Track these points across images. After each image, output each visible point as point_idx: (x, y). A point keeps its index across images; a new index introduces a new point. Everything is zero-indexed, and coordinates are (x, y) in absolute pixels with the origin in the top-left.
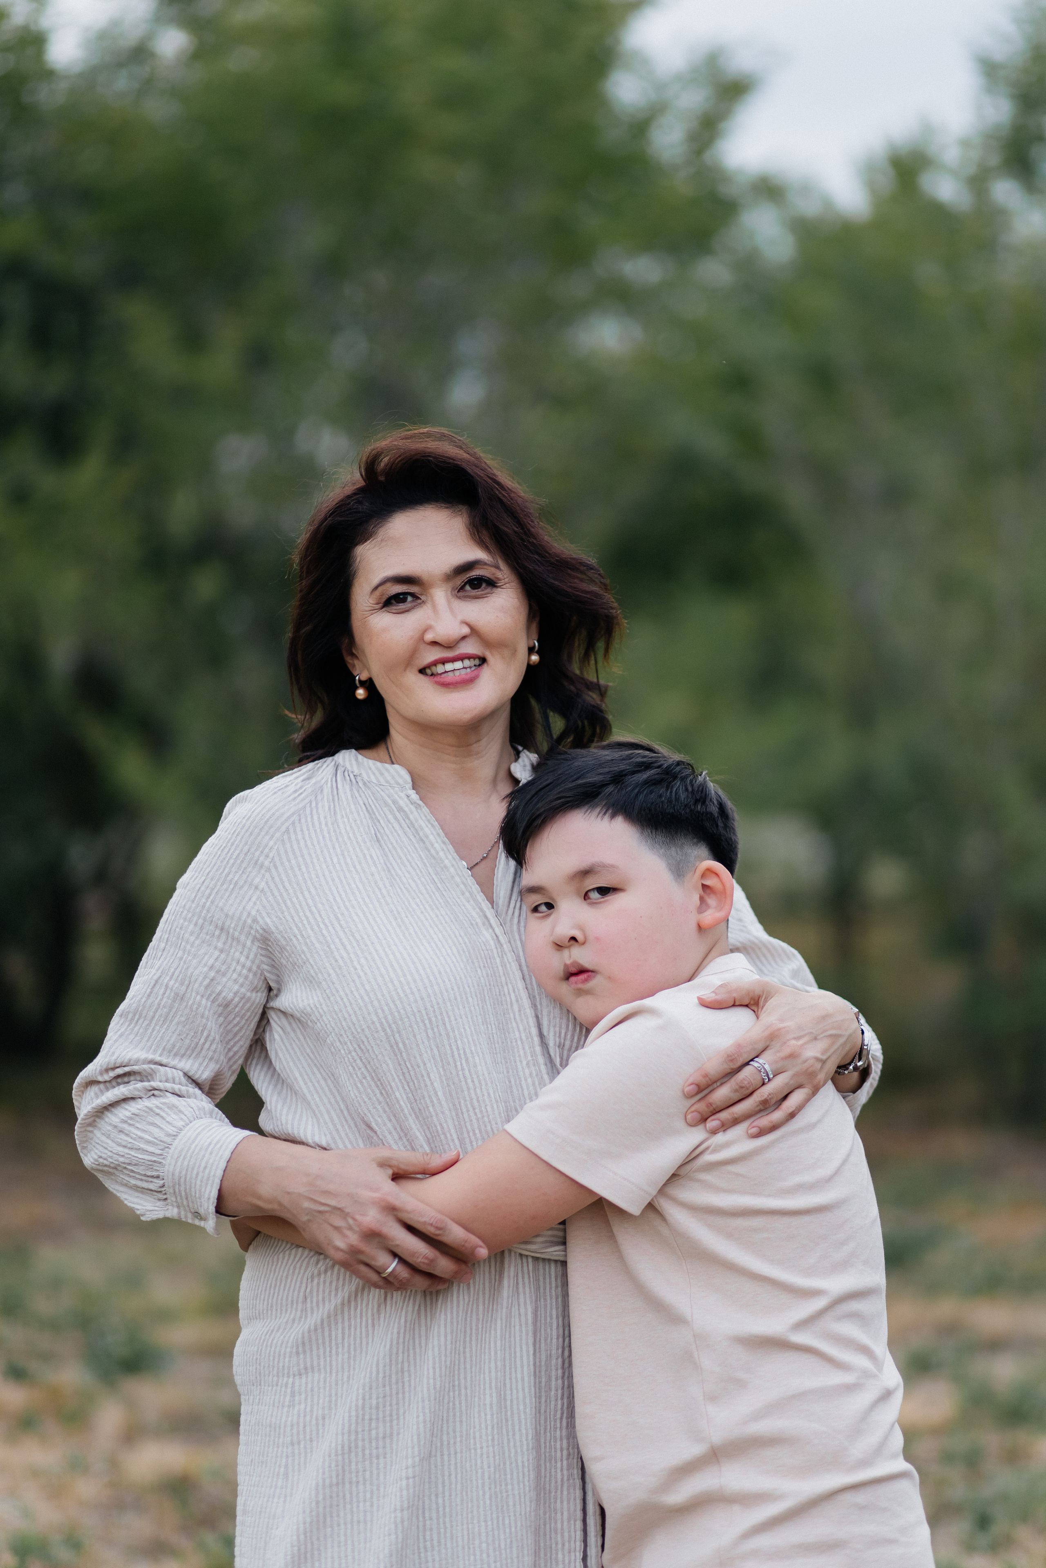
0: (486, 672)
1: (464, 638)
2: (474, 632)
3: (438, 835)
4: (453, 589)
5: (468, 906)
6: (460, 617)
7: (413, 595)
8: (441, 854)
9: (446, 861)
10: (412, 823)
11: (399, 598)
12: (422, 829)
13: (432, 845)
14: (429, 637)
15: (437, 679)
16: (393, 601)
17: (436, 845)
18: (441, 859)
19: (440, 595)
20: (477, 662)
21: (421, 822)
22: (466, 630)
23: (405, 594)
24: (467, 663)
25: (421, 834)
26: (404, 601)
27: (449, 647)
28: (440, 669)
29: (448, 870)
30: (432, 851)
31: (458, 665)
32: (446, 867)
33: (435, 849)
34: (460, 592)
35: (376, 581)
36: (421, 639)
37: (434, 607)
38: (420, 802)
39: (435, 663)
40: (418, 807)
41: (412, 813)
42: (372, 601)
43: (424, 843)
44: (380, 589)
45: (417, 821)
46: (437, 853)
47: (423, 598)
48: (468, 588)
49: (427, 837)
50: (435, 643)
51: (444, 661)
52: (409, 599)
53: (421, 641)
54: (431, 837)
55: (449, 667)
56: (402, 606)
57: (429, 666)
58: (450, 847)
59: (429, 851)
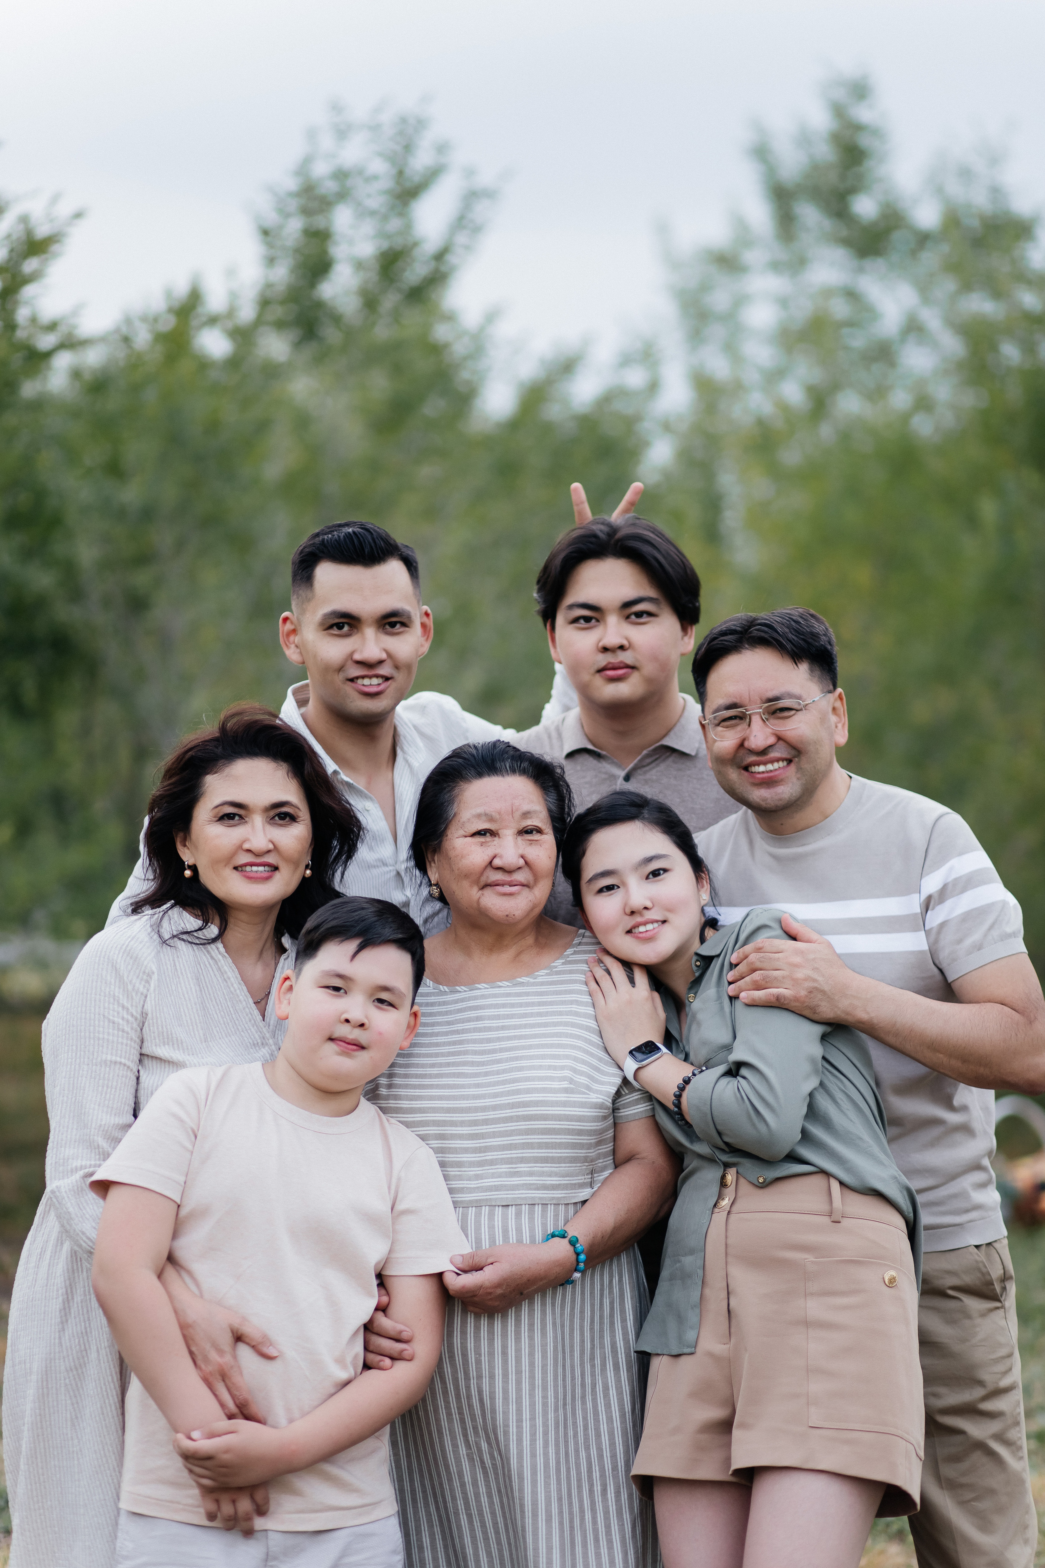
0: (277, 876)
1: (269, 851)
2: (276, 849)
3: (236, 977)
4: (267, 817)
5: (253, 1030)
6: (269, 837)
7: (240, 816)
8: (238, 991)
9: (241, 997)
10: (219, 969)
11: (229, 817)
12: (226, 973)
13: (232, 985)
14: (246, 846)
15: (245, 874)
16: (225, 818)
17: (235, 985)
18: (237, 995)
19: (258, 820)
20: (273, 869)
21: (225, 967)
22: (271, 846)
23: (235, 815)
24: (267, 868)
25: (225, 976)
26: (233, 818)
27: (257, 855)
28: (248, 868)
29: (241, 1003)
30: (232, 989)
31: (261, 869)
32: (240, 1001)
33: (234, 988)
34: (271, 820)
35: (217, 801)
36: (240, 847)
37: (253, 827)
38: (226, 954)
39: (246, 865)
40: (224, 956)
41: (219, 961)
42: (211, 814)
43: (227, 982)
44: (220, 808)
45: (223, 967)
46: (235, 991)
47: (247, 819)
48: (277, 818)
49: (229, 978)
50: (249, 851)
51: (252, 865)
52: (237, 818)
53: (240, 848)
54: (232, 979)
55: (255, 868)
56: (231, 822)
57: (241, 866)
58: (245, 988)
59: (230, 988)
